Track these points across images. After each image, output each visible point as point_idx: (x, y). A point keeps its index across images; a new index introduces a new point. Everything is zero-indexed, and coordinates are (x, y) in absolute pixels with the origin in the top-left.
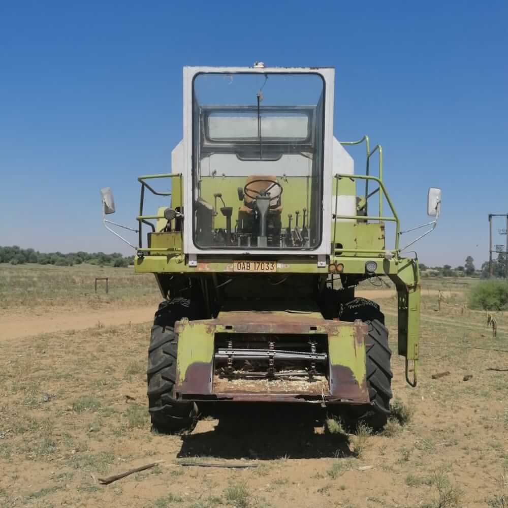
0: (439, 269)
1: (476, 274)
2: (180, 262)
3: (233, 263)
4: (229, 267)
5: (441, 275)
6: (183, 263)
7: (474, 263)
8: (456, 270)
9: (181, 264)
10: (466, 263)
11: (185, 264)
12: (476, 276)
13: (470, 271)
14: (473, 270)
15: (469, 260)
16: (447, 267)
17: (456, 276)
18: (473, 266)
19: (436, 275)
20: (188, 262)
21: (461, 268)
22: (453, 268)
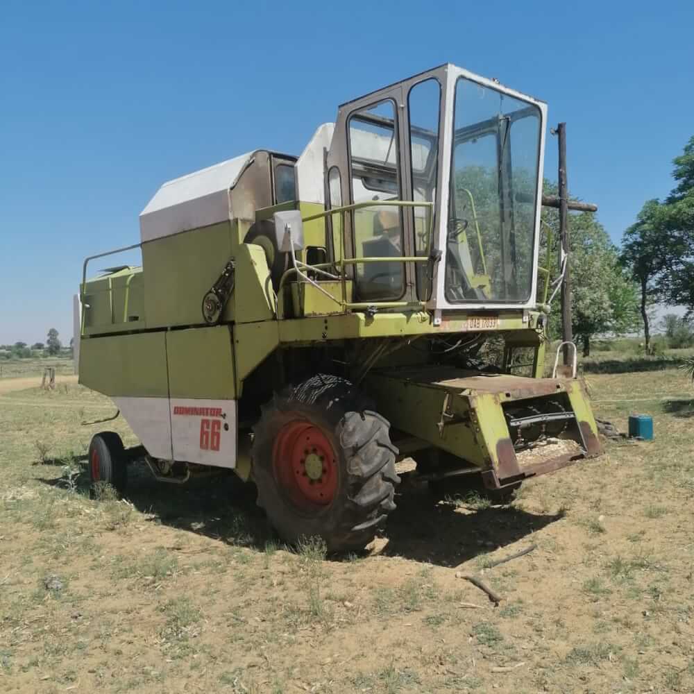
0: (9, 348)
1: (63, 353)
2: (424, 320)
3: (467, 319)
4: (464, 324)
5: (15, 357)
6: (428, 321)
7: (59, 338)
8: (32, 348)
9: (424, 323)
10: (48, 338)
11: (430, 323)
12: (64, 356)
13: (54, 349)
14: (58, 347)
15: (53, 333)
16: (20, 345)
17: (37, 357)
18: (58, 341)
19: (8, 357)
20: (434, 320)
21: (39, 346)
22: (29, 346)
